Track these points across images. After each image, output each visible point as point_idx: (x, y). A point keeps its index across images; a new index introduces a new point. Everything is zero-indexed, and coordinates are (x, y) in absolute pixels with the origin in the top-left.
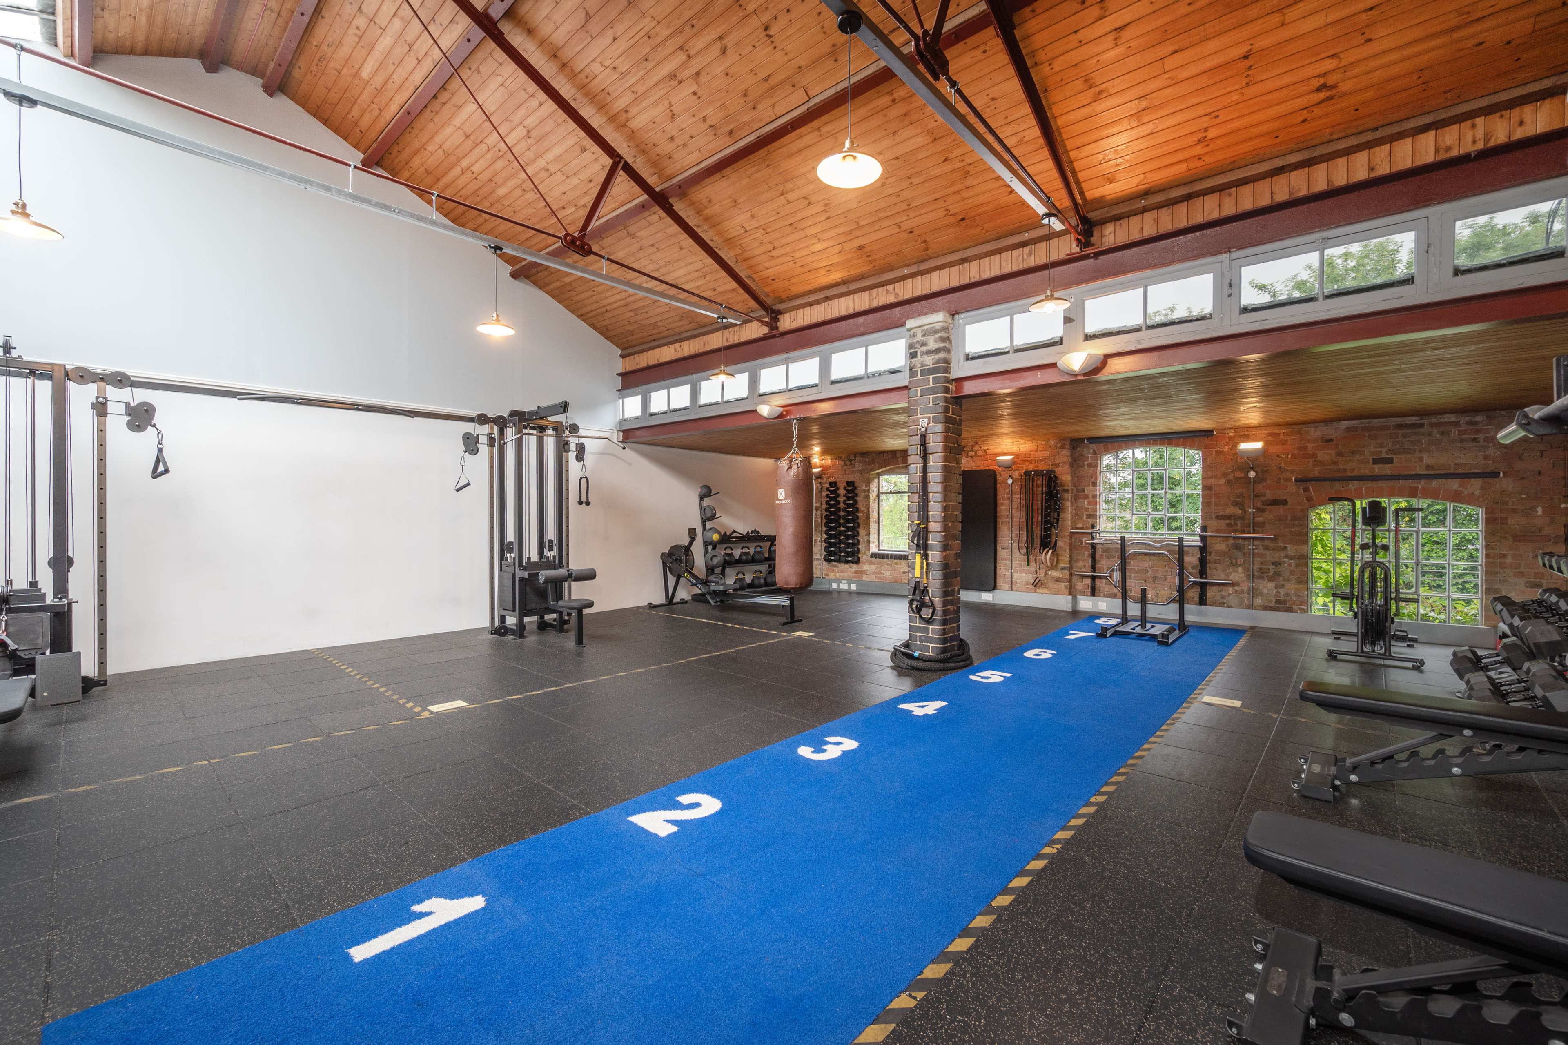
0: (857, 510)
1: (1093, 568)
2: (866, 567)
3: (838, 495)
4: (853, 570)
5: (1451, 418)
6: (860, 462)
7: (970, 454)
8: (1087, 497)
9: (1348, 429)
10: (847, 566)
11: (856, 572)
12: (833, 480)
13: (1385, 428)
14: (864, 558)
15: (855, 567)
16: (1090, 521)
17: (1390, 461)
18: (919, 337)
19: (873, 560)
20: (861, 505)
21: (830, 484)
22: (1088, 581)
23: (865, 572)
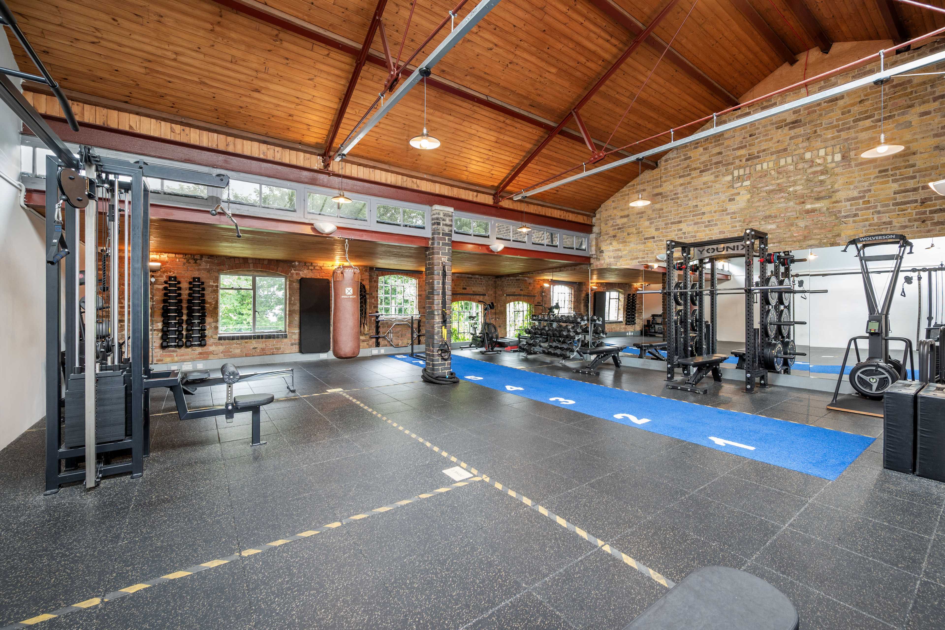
0: (204, 302)
1: (378, 332)
2: (211, 349)
3: (180, 289)
4: (197, 352)
5: (477, 276)
6: (207, 262)
7: (310, 268)
8: (374, 297)
9: (458, 277)
10: (189, 350)
11: (200, 354)
12: (171, 274)
13: (465, 277)
14: (209, 341)
15: (199, 350)
16: (375, 310)
17: (465, 289)
18: (441, 216)
19: (222, 342)
20: (208, 298)
21: (170, 278)
22: (374, 340)
23: (212, 353)
